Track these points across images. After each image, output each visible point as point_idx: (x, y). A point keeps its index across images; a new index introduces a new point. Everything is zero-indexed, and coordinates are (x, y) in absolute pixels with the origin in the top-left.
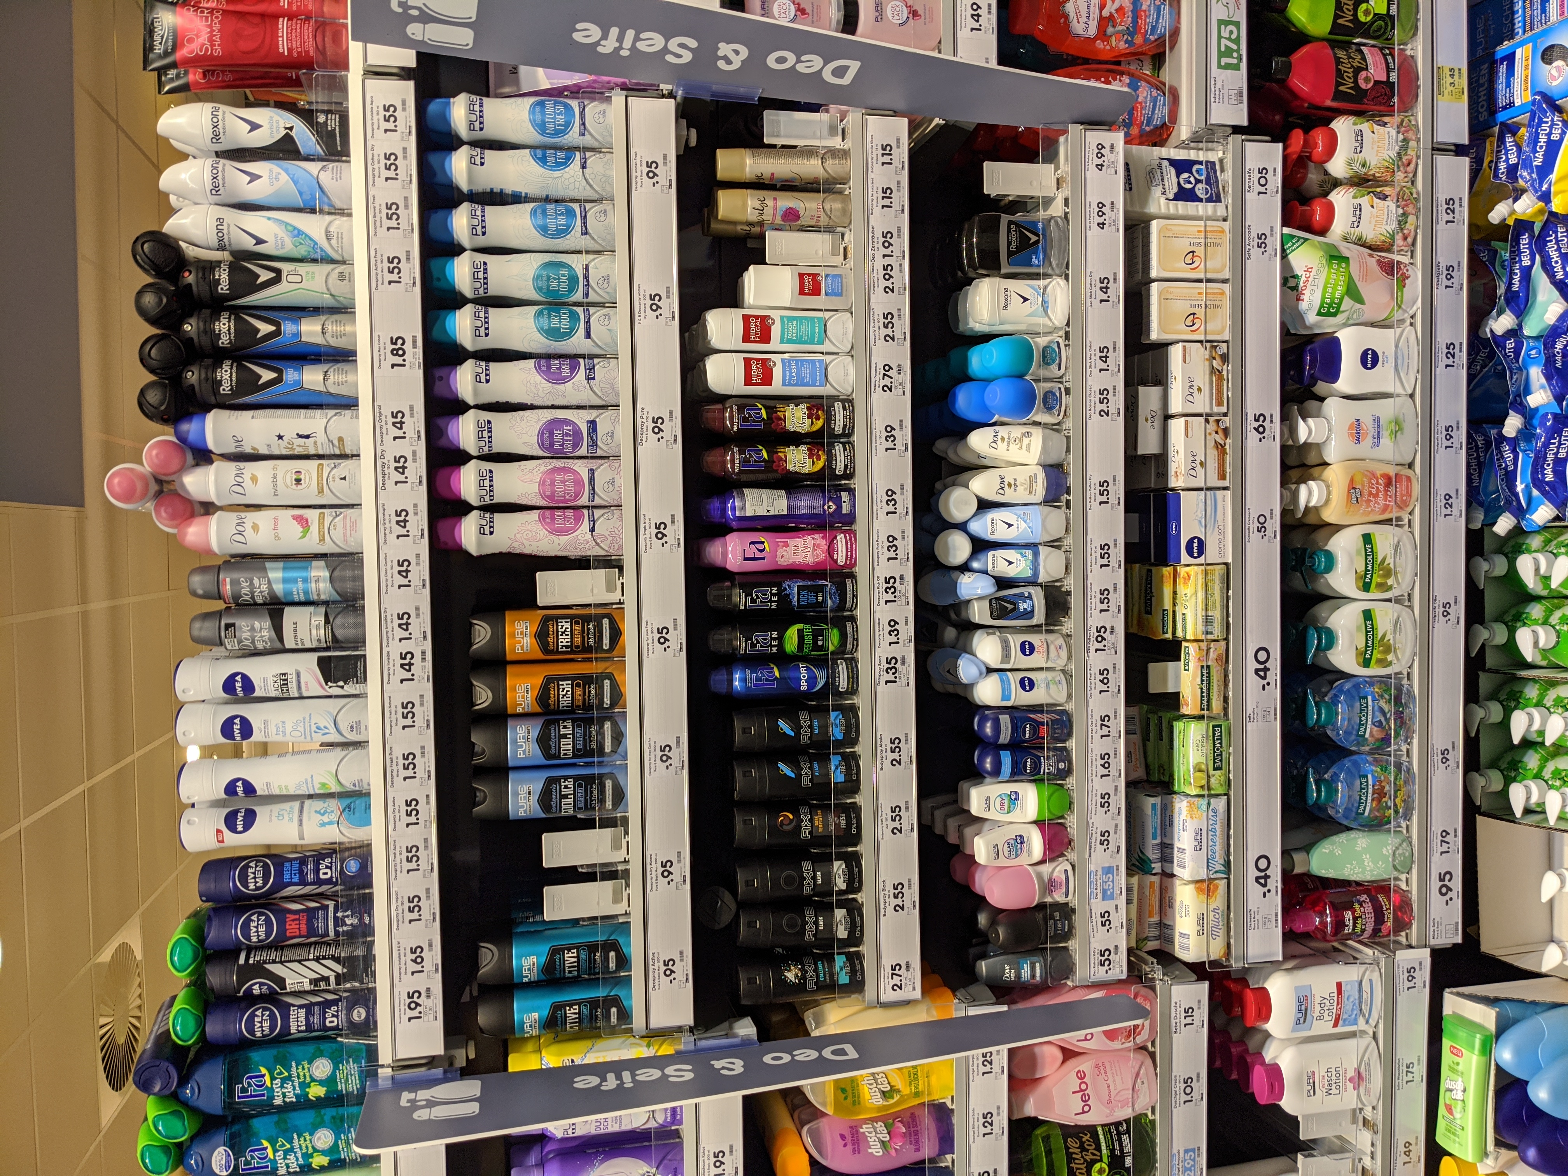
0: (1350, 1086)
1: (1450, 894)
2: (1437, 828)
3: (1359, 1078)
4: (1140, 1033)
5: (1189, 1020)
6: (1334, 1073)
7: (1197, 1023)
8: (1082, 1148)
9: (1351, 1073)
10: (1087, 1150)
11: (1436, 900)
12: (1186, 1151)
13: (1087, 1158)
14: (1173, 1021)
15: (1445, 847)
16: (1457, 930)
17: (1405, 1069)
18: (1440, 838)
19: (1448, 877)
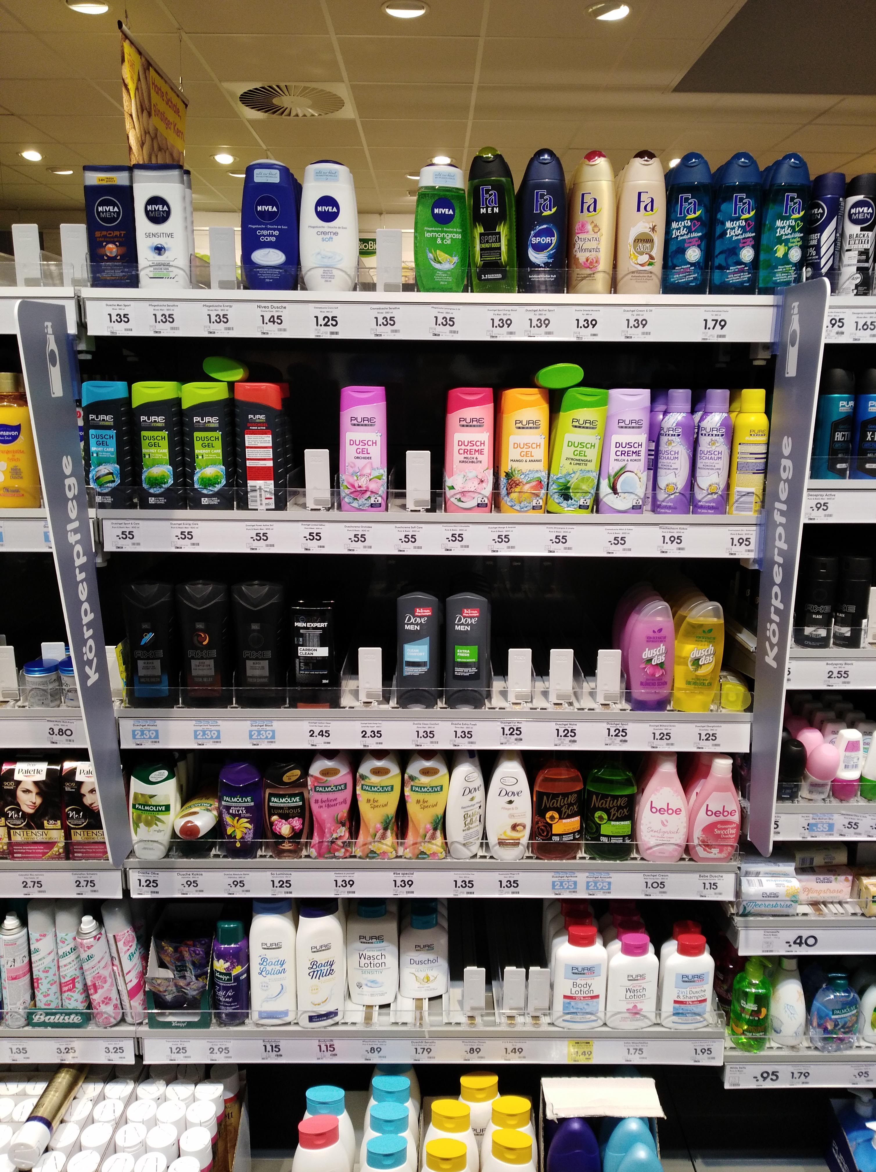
0: (630, 1006)
1: (761, 1079)
2: (812, 1069)
3: (635, 1012)
4: (705, 850)
5: (708, 886)
6: (641, 994)
7: (705, 892)
8: (620, 808)
9: (639, 1006)
10: (617, 811)
11: (758, 1069)
12: (609, 883)
13: (613, 810)
14: (708, 875)
15: (796, 1075)
16: (734, 1085)
17: (638, 1048)
18: (804, 1071)
19: (774, 1078)
